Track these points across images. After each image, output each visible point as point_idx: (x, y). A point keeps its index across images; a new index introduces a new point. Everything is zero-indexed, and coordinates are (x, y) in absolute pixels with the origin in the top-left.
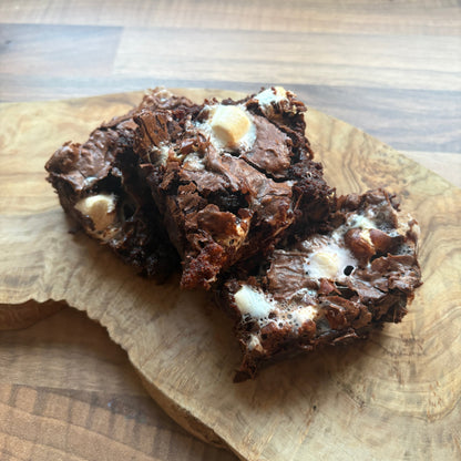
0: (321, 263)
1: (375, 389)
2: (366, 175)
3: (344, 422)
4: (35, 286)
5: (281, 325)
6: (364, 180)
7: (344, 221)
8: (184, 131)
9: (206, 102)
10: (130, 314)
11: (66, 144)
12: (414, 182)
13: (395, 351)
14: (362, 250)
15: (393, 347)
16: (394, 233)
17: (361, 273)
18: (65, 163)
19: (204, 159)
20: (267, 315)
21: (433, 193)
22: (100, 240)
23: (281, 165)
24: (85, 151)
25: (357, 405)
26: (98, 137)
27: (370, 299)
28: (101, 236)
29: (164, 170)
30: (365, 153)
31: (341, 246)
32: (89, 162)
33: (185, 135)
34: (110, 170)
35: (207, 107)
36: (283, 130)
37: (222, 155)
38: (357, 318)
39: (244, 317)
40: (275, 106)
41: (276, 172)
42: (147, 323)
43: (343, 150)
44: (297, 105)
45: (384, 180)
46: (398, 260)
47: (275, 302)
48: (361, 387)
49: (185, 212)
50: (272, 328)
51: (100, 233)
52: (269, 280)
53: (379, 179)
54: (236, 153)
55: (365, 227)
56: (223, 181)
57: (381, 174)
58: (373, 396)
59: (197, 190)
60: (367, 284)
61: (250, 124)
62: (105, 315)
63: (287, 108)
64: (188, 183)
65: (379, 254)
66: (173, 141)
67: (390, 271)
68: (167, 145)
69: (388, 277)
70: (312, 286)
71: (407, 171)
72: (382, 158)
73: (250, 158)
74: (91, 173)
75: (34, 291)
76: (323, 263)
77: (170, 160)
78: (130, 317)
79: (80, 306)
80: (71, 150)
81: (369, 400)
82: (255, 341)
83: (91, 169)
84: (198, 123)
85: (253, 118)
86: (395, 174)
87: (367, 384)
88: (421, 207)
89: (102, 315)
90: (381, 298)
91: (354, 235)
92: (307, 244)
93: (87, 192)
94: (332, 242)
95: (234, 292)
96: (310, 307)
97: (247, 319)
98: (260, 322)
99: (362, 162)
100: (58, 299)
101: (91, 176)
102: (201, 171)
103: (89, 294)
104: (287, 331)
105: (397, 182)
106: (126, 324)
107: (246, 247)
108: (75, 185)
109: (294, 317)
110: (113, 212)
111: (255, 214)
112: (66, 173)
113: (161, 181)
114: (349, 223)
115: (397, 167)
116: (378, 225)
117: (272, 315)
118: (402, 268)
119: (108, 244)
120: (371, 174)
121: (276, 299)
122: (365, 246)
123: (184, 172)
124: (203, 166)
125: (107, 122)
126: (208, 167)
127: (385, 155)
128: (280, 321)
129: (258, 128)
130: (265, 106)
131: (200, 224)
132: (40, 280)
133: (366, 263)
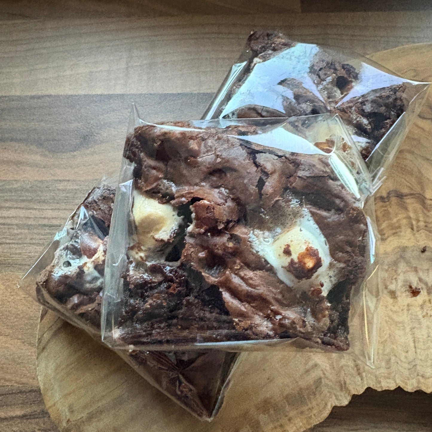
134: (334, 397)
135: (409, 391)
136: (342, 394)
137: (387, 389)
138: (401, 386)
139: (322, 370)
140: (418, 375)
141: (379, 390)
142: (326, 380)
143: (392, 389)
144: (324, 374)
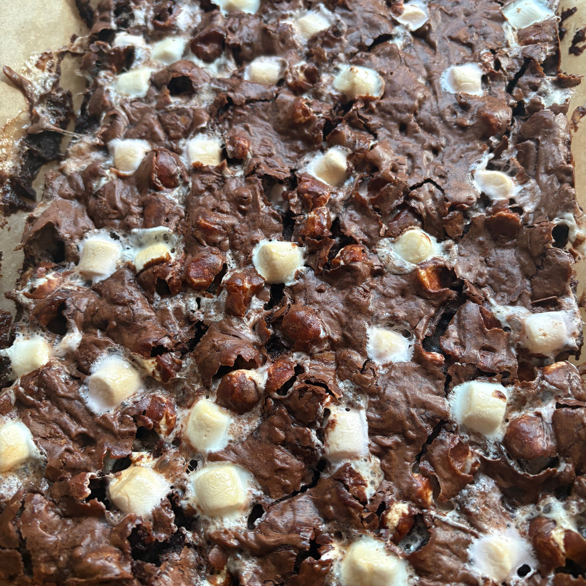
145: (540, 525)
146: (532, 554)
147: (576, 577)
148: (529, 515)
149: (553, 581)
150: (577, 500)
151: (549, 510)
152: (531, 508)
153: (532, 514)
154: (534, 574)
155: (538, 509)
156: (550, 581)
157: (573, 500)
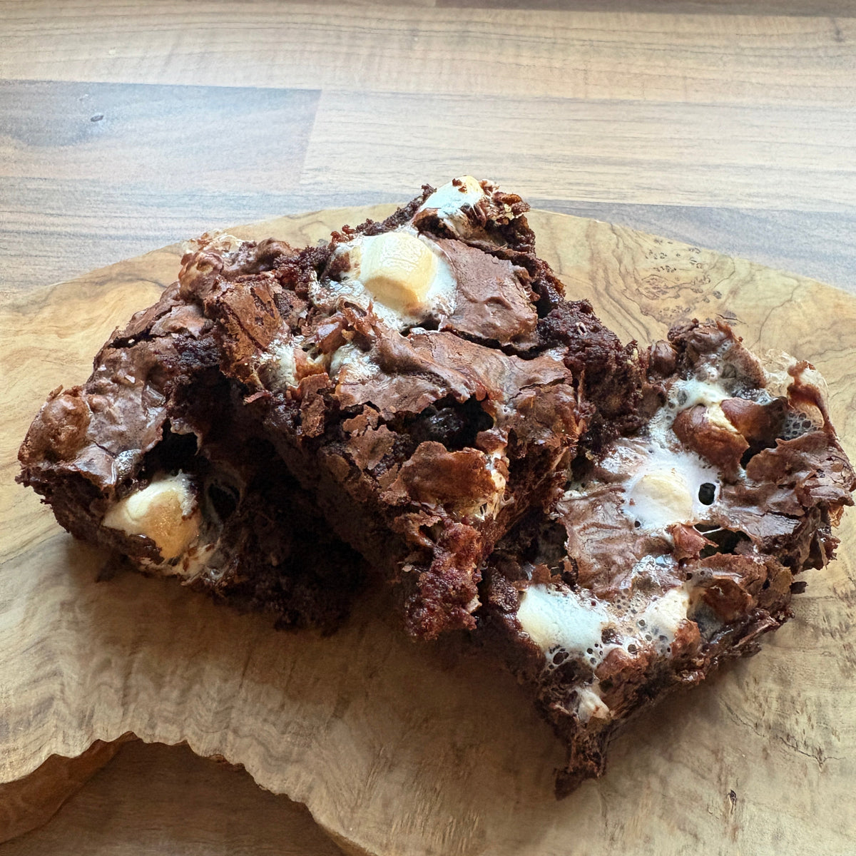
0: (658, 495)
1: (830, 714)
2: (645, 300)
3: (802, 806)
4: (51, 721)
5: (632, 649)
6: (646, 311)
7: (662, 400)
8: (310, 306)
9: (335, 236)
10: (284, 717)
11: (54, 396)
12: (734, 292)
13: (835, 625)
14: (720, 446)
15: (827, 617)
16: (765, 398)
17: (733, 491)
18: (63, 437)
19: (374, 352)
20: (598, 637)
21: (776, 302)
22: (178, 578)
23: (524, 324)
24: (97, 399)
25: (811, 762)
26: (114, 363)
27: (775, 540)
28: (179, 569)
29: (296, 399)
30: (627, 260)
31: (675, 449)
32: (113, 420)
33: (316, 312)
34: (166, 425)
35: (342, 247)
36: (501, 256)
37: (405, 333)
38: (766, 585)
39: (550, 657)
40: (472, 214)
41: (517, 338)
42: (328, 727)
43: (587, 266)
44: (510, 201)
45: (681, 302)
46: (798, 447)
47: (602, 606)
48: (803, 719)
49: (371, 473)
50: (617, 662)
51: (174, 562)
52: (573, 561)
53: (671, 304)
54: (430, 323)
55: (709, 399)
56: (430, 386)
57: (671, 293)
58: (834, 732)
59: (381, 421)
60: (754, 510)
61: (436, 260)
62: (231, 737)
63: (492, 212)
64: (359, 410)
65: (758, 445)
66: (295, 331)
67: (790, 472)
68: (286, 342)
69: (791, 486)
70: (658, 547)
71: (713, 275)
72: (661, 262)
73: (461, 324)
74: (124, 442)
75: (54, 736)
76: (662, 495)
77: (302, 373)
78: (287, 725)
79: (168, 735)
80: (69, 406)
81: (829, 743)
82: (591, 701)
83: (121, 434)
84: (333, 283)
85: (437, 246)
86: (695, 286)
87: (811, 709)
88: (767, 333)
89: (223, 740)
90: (796, 531)
91: (696, 421)
92: (611, 465)
93: (127, 486)
94: (655, 445)
95: (514, 611)
96: (672, 593)
97: (557, 659)
98: (588, 656)
99: (630, 280)
100: (112, 735)
101: (125, 448)
102: (376, 378)
103: (181, 702)
104: (650, 658)
105: (706, 300)
106: (283, 744)
107: (509, 508)
108: (98, 479)
109: (650, 624)
110: (194, 510)
111: (512, 436)
112: (70, 457)
113: (297, 421)
114: (675, 401)
115: (694, 273)
116: (728, 388)
117: (608, 635)
118: (813, 460)
119: (199, 581)
120: (655, 297)
121: (603, 597)
122: (724, 438)
123: (342, 388)
124: (376, 368)
125: (123, 328)
126: (389, 365)
127: (663, 256)
128: (627, 641)
129: (454, 263)
130: (451, 217)
131: (415, 492)
132: (58, 705)
133: (736, 470)
134: (60, 738)
135: (200, 753)
136: (79, 734)
137: (161, 741)
138: (189, 743)
139: (62, 684)
140: (227, 727)
141: (147, 741)
142: (61, 703)
143: (171, 743)
144: (62, 692)
145: (688, 421)
146: (703, 464)
147: (775, 445)
148: (667, 421)
149: (750, 476)
150: (708, 360)
151: (684, 397)
152: (662, 412)
153: (668, 418)
154: (722, 487)
155: (672, 405)
156: (746, 480)
157: (702, 364)
